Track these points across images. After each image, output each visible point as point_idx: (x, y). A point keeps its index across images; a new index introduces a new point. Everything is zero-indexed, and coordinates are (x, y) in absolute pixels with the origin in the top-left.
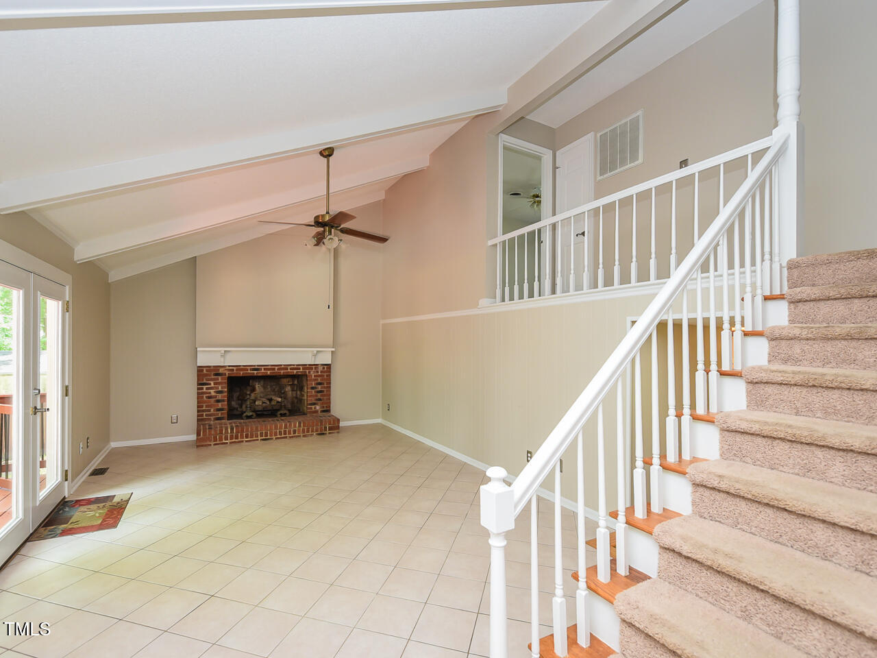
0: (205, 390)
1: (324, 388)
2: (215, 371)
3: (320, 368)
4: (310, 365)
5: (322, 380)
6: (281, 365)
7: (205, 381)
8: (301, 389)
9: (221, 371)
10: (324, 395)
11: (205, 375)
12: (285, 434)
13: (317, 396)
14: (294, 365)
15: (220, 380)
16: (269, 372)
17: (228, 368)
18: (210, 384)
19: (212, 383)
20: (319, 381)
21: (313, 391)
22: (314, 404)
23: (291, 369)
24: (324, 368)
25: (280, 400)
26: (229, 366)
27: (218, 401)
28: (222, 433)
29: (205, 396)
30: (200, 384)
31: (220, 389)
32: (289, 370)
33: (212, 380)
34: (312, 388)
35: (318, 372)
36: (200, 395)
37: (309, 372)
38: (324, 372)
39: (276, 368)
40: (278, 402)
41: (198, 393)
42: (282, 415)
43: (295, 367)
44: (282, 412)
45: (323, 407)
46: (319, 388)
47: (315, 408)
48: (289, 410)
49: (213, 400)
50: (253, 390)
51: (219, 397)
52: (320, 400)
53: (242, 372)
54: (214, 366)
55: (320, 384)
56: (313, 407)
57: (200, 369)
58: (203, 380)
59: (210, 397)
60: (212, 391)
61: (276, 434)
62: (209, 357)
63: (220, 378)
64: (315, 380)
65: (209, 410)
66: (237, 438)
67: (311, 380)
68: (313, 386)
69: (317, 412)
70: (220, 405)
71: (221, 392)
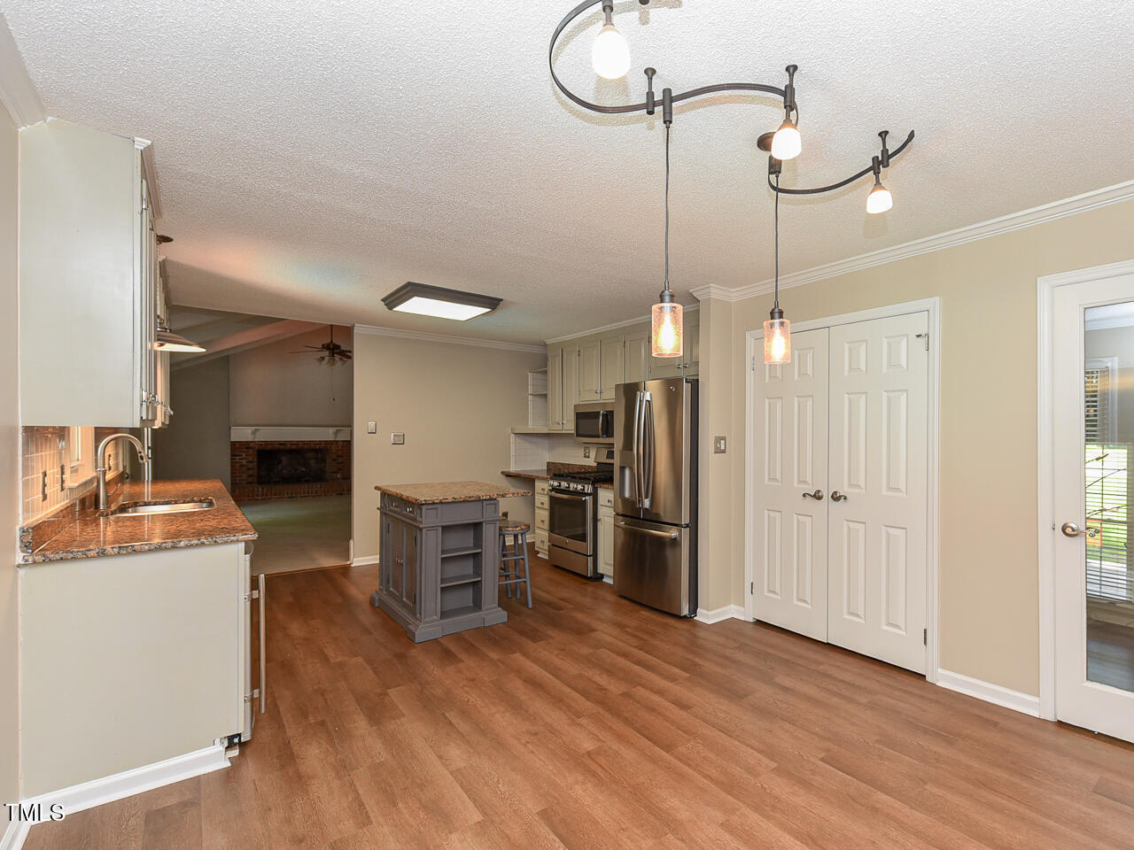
0: (237, 460)
1: (345, 459)
2: (246, 445)
3: (340, 444)
4: (331, 441)
5: (342, 454)
8: (324, 461)
9: (252, 445)
10: (344, 466)
11: (237, 448)
12: (308, 493)
13: (338, 466)
14: (316, 441)
15: (251, 453)
16: (294, 447)
17: (257, 443)
18: (242, 455)
19: (244, 455)
20: (340, 454)
21: (334, 462)
22: (336, 473)
23: (314, 444)
24: (344, 444)
25: (304, 469)
26: (258, 441)
27: (249, 469)
29: (238, 465)
30: (233, 455)
31: (251, 460)
32: (312, 445)
33: (243, 452)
34: (334, 460)
35: (338, 447)
36: (233, 465)
37: (330, 447)
38: (344, 447)
39: (301, 443)
40: (303, 471)
42: (307, 481)
43: (318, 442)
44: (307, 479)
45: (344, 475)
46: (340, 460)
47: (337, 476)
48: (312, 478)
49: (244, 469)
50: (280, 462)
51: (250, 465)
52: (340, 469)
53: (270, 447)
54: (246, 442)
55: (340, 456)
56: (334, 475)
57: (233, 444)
59: (242, 466)
60: (244, 461)
61: (300, 493)
62: (242, 434)
63: (250, 451)
64: (336, 454)
65: (241, 476)
66: (266, 495)
67: (332, 454)
68: (335, 458)
69: (338, 479)
70: (251, 472)
71: (251, 462)
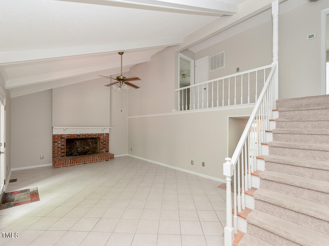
0: (56, 145)
1: (107, 143)
2: (61, 137)
3: (105, 135)
4: (101, 134)
5: (105, 140)
6: (89, 134)
7: (56, 141)
8: (96, 143)
9: (63, 136)
10: (106, 146)
11: (56, 138)
12: (93, 161)
13: (103, 146)
14: (94, 134)
15: (63, 140)
16: (84, 137)
17: (66, 135)
18: (59, 142)
19: (59, 141)
20: (104, 140)
21: (102, 144)
22: (102, 149)
23: (93, 135)
24: (106, 135)
25: (88, 148)
26: (67, 135)
27: (62, 149)
28: (66, 162)
29: (56, 147)
30: (54, 142)
31: (63, 144)
32: (92, 136)
33: (59, 140)
34: (102, 143)
35: (104, 136)
36: (54, 147)
37: (100, 137)
38: (106, 137)
39: (87, 135)
40: (87, 149)
41: (53, 146)
42: (89, 154)
43: (95, 135)
44: (89, 153)
45: (106, 150)
46: (105, 143)
47: (103, 151)
48: (92, 152)
49: (59, 149)
50: (76, 144)
51: (63, 147)
52: (105, 147)
53: (72, 137)
54: (60, 135)
55: (105, 141)
56: (102, 150)
57: (54, 136)
58: (55, 141)
60: (59, 145)
61: (89, 161)
62: (58, 131)
63: (63, 139)
64: (103, 140)
65: (58, 153)
66: (72, 163)
67: (101, 140)
68: (102, 142)
69: (103, 152)
70: (63, 151)
71: (63, 145)
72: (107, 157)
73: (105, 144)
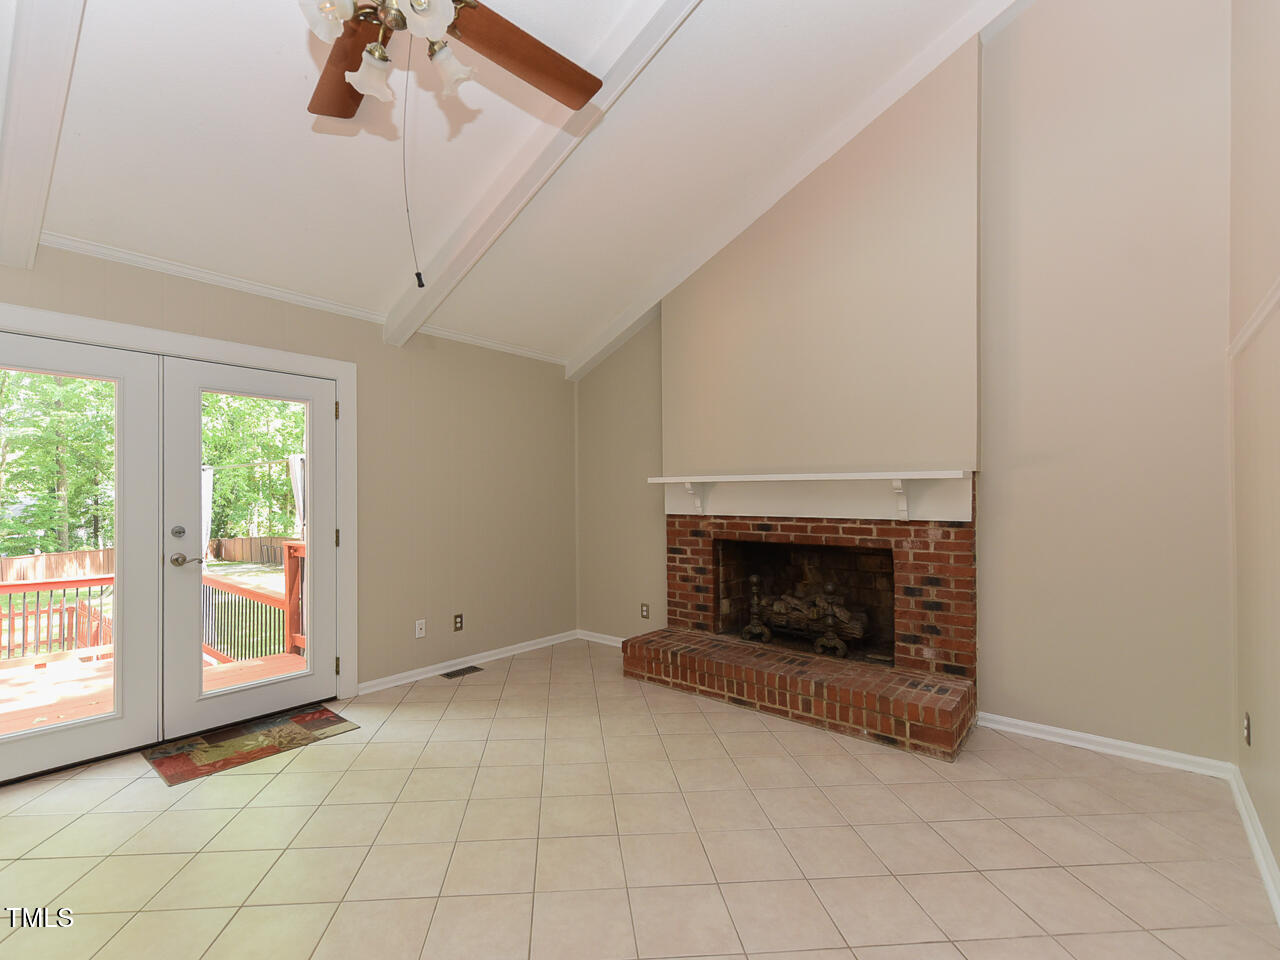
0: (677, 563)
1: (950, 595)
2: (694, 526)
3: (934, 535)
4: (899, 523)
5: (940, 570)
6: (820, 520)
9: (702, 525)
10: (946, 620)
11: (682, 530)
13: (924, 617)
14: (854, 521)
15: (701, 546)
16: (792, 536)
17: (713, 520)
18: (685, 552)
19: (689, 550)
20: (931, 571)
21: (912, 601)
22: (916, 640)
23: (845, 530)
24: (946, 535)
26: (716, 517)
29: (678, 574)
30: (671, 550)
31: (701, 565)
32: (841, 534)
33: (688, 543)
34: (909, 592)
35: (926, 545)
36: (671, 572)
37: (898, 544)
38: (949, 547)
39: (810, 525)
41: (669, 568)
42: (830, 651)
43: (858, 525)
45: (947, 656)
46: (933, 594)
47: (918, 652)
48: (848, 642)
49: (689, 585)
51: (700, 580)
52: (933, 630)
53: (737, 532)
54: (691, 516)
56: (913, 648)
57: (671, 521)
58: (675, 544)
59: (685, 579)
60: (688, 566)
63: (700, 540)
64: (916, 568)
65: (684, 606)
67: (903, 567)
68: (912, 584)
69: (923, 665)
70: (702, 598)
71: (703, 571)
72: (885, 712)
73: (937, 606)
